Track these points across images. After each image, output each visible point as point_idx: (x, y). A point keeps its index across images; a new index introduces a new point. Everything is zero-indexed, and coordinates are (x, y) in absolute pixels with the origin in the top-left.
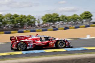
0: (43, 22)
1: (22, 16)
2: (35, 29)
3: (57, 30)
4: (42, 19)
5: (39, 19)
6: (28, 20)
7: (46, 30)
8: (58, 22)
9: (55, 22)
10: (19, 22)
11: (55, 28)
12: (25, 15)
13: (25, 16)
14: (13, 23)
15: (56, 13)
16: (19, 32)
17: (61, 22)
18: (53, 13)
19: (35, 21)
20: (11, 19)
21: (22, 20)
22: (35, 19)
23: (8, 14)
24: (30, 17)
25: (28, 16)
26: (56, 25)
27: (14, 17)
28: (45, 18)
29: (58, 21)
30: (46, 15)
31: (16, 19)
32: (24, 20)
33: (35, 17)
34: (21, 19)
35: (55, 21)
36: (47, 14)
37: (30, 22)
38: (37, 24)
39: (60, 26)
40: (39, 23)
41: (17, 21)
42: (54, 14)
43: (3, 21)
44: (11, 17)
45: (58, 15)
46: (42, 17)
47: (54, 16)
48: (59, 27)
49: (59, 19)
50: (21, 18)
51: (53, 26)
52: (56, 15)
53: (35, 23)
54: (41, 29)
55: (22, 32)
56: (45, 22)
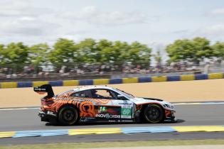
0: (168, 58)
1: (118, 44)
2: (149, 76)
3: (205, 77)
4: (168, 52)
5: (158, 52)
6: (133, 54)
7: (177, 79)
8: (206, 60)
9: (199, 59)
10: (112, 58)
11: (200, 73)
12: (125, 43)
13: (125, 45)
14: (98, 61)
15: (202, 37)
16: (112, 82)
17: (216, 59)
18: (195, 37)
19: (150, 56)
20: (93, 50)
21: (120, 54)
22: (149, 51)
23: (87, 41)
24: (138, 46)
25: (133, 44)
26: (204, 66)
27: (101, 48)
28: (174, 49)
29: (208, 57)
30: (177, 43)
31: (105, 50)
32: (123, 53)
33: (149, 47)
34: (117, 51)
35: (199, 56)
36: (179, 41)
37: (138, 59)
38: (153, 63)
39: (211, 69)
40: (159, 60)
41: (108, 56)
42: (198, 40)
43: (75, 55)
44: (94, 47)
45: (207, 43)
46: (168, 47)
47: (196, 44)
48: (209, 71)
49: (211, 53)
50: (117, 48)
51: (194, 70)
52: (202, 44)
53: (149, 60)
54: (165, 76)
55: (120, 82)
56: (173, 58)
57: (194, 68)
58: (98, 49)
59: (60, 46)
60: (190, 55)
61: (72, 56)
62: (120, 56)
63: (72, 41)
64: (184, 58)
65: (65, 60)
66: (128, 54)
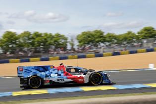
0: (78, 44)
1: (46, 35)
2: (66, 55)
3: (101, 56)
4: (78, 40)
5: (72, 40)
6: (55, 41)
7: (84, 57)
8: (102, 44)
9: (98, 44)
10: (42, 44)
11: (98, 53)
12: (51, 34)
14: (33, 46)
15: (99, 30)
16: (42, 60)
17: (108, 44)
18: (94, 30)
19: (67, 42)
20: (29, 39)
21: (47, 42)
22: (66, 39)
23: (25, 33)
24: (59, 36)
25: (56, 35)
26: (100, 48)
27: (35, 37)
28: (82, 38)
29: (103, 42)
30: (84, 34)
31: (37, 39)
32: (49, 40)
33: (66, 36)
34: (45, 39)
35: (98, 42)
36: (84, 32)
37: (59, 44)
38: (69, 47)
39: (105, 50)
40: (73, 45)
41: (39, 43)
42: (97, 32)
43: (17, 43)
44: (30, 37)
45: (102, 33)
46: (78, 36)
47: (95, 35)
48: (104, 52)
49: (104, 40)
50: (45, 37)
51: (94, 51)
52: (98, 34)
53: (66, 45)
54: (76, 55)
55: (47, 59)
56: (82, 43)
57: (95, 49)
58: (33, 38)
59: (7, 36)
60: (92, 41)
61: (15, 43)
63: (15, 33)
64: (88, 44)
65: (11, 46)
66: (52, 42)
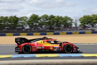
0: (80, 24)
1: (58, 17)
3: (96, 33)
4: (80, 21)
5: (76, 21)
9: (94, 24)
10: (55, 23)
11: (94, 30)
12: (61, 16)
15: (95, 14)
20: (47, 20)
22: (72, 20)
24: (67, 18)
25: (65, 17)
28: (83, 20)
31: (52, 19)
36: (85, 16)
37: (67, 24)
40: (76, 24)
43: (39, 22)
44: (48, 18)
46: (80, 18)
47: (93, 17)
50: (58, 19)
51: (91, 29)
52: (95, 17)
53: (72, 24)
56: (82, 23)
57: (92, 28)
58: (50, 19)
61: (37, 22)
62: (59, 23)
63: (38, 15)
64: (87, 24)
65: (34, 24)
66: (62, 22)
